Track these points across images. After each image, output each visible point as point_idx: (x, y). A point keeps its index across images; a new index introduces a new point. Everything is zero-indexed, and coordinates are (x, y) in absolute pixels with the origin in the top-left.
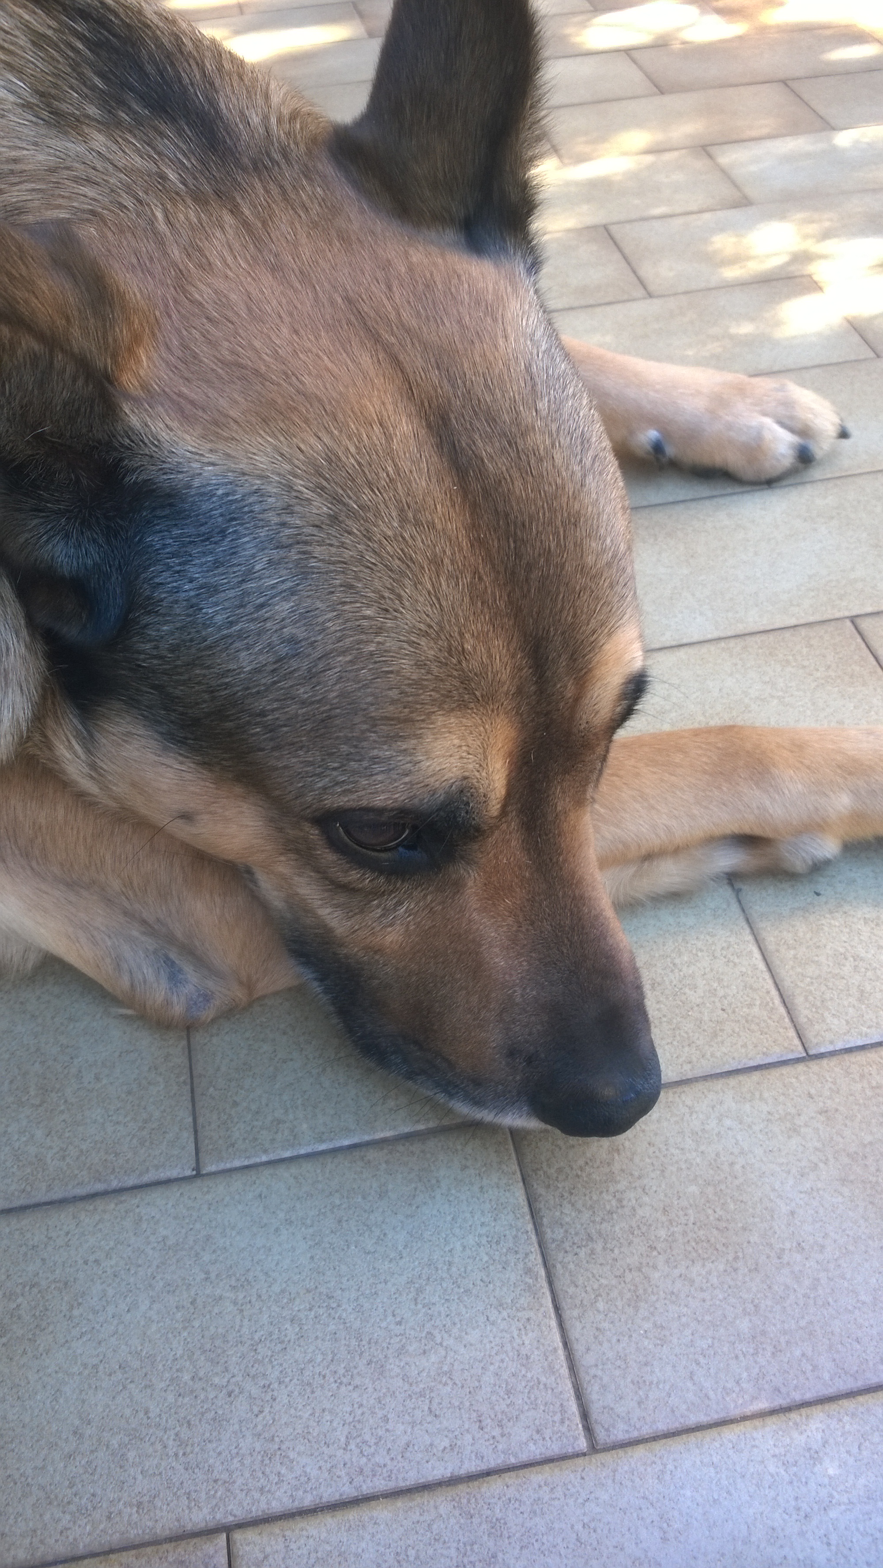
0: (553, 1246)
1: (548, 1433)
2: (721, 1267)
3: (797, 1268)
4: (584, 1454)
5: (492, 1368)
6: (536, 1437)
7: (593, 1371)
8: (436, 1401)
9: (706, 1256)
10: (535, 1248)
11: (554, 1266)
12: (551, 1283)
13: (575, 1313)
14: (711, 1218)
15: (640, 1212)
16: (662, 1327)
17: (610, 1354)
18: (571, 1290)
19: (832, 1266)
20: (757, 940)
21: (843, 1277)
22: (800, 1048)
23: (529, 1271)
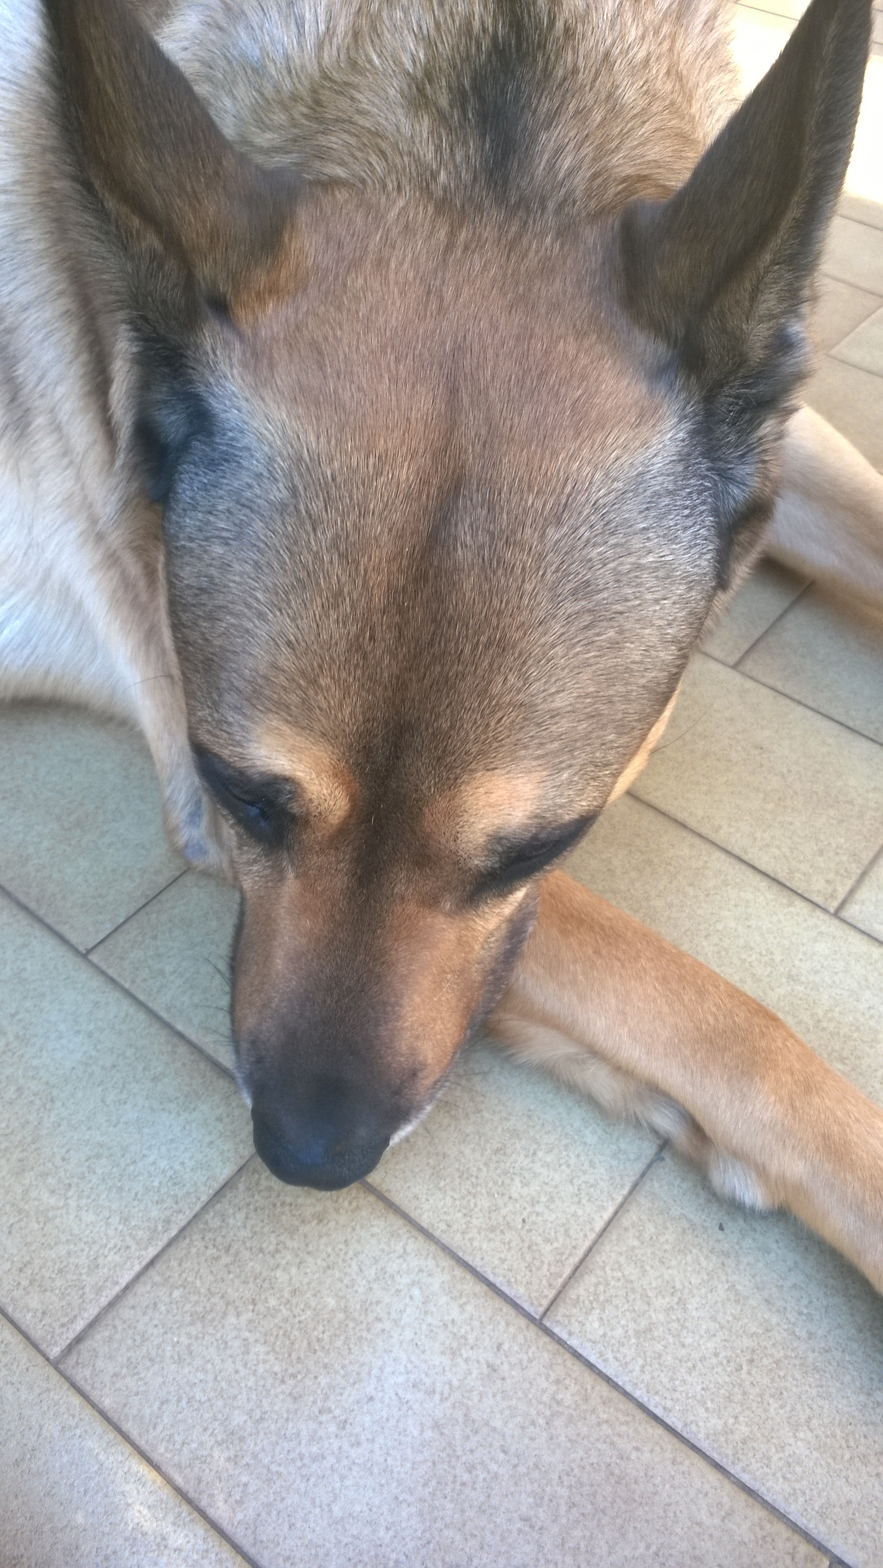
0: (202, 1226)
1: (47, 1320)
2: (277, 1368)
3: (321, 1433)
4: (48, 1359)
5: (72, 1246)
6: (39, 1314)
7: (118, 1322)
8: (23, 1224)
9: (277, 1349)
10: (189, 1214)
11: (185, 1238)
12: (169, 1244)
13: (157, 1279)
14: (316, 1333)
15: (279, 1273)
16: (191, 1353)
17: (140, 1327)
18: (174, 1263)
19: (345, 1462)
20: (622, 1205)
21: (343, 1478)
22: (541, 1310)
23: (167, 1221)
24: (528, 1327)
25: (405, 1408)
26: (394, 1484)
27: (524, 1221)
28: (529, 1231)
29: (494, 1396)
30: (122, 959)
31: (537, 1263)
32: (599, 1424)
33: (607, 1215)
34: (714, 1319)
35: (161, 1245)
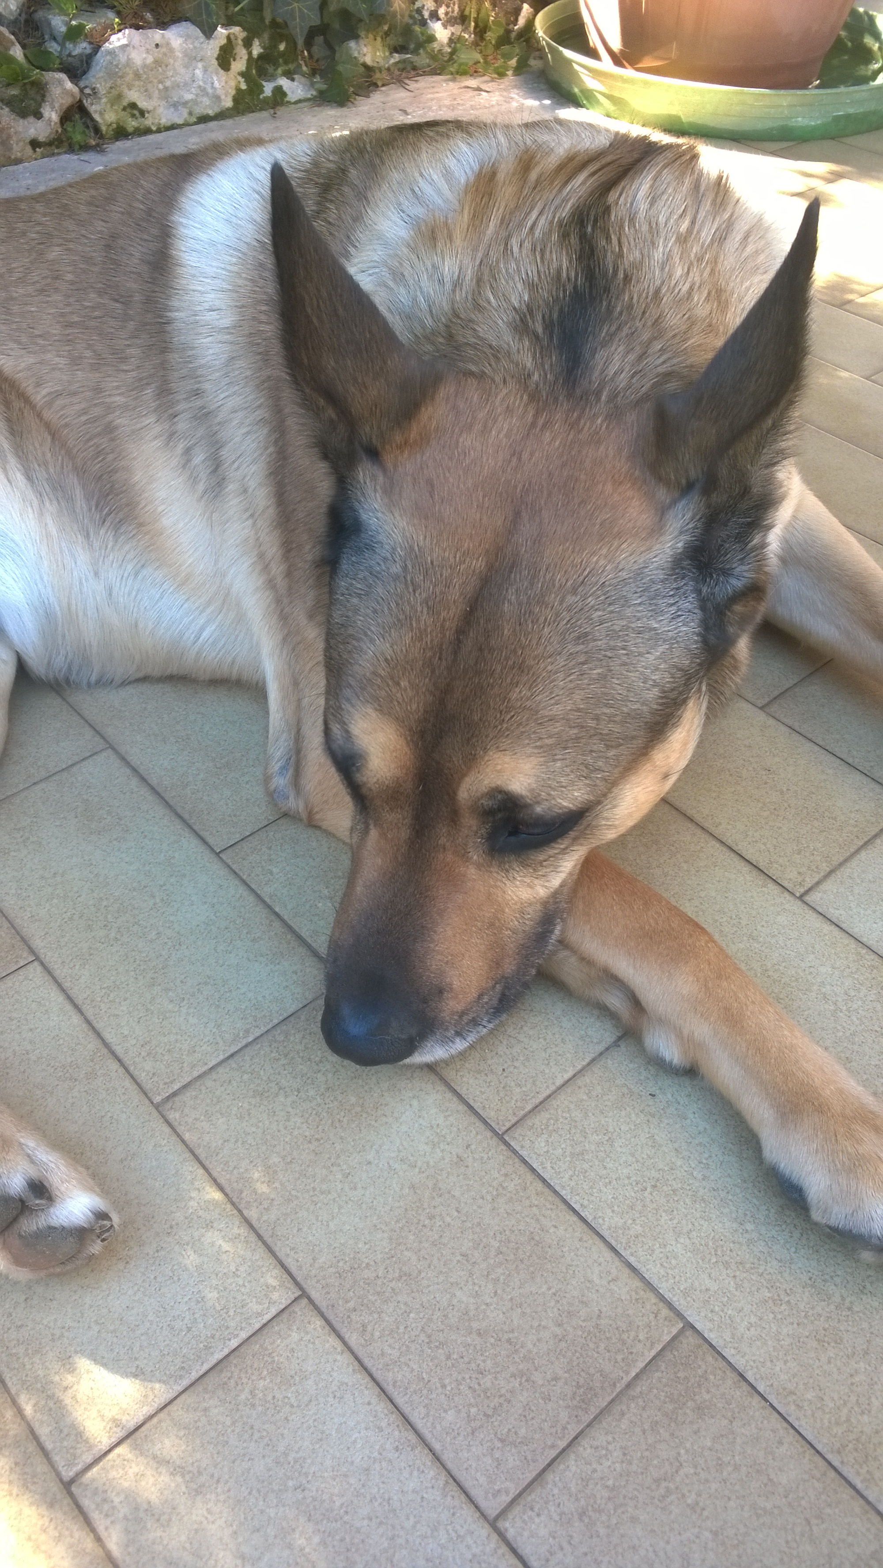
0: (271, 1038)
1: (155, 1079)
2: (307, 1133)
3: (331, 1177)
4: (152, 1103)
5: (179, 1037)
6: (151, 1075)
7: (203, 1088)
8: (148, 1018)
9: (310, 1122)
10: (263, 1029)
11: (258, 1044)
12: (246, 1046)
13: (234, 1066)
14: (338, 1117)
15: (319, 1075)
16: (249, 1114)
17: (218, 1093)
18: (247, 1058)
19: (344, 1198)
20: (580, 1071)
21: (340, 1207)
22: (504, 1128)
23: (247, 1031)
24: (492, 1138)
25: (393, 1172)
26: (375, 1218)
27: (504, 1070)
28: (506, 1077)
29: (458, 1176)
30: (244, 859)
31: (507, 1098)
32: (530, 1206)
33: (567, 1076)
34: (633, 1155)
35: (240, 1046)
